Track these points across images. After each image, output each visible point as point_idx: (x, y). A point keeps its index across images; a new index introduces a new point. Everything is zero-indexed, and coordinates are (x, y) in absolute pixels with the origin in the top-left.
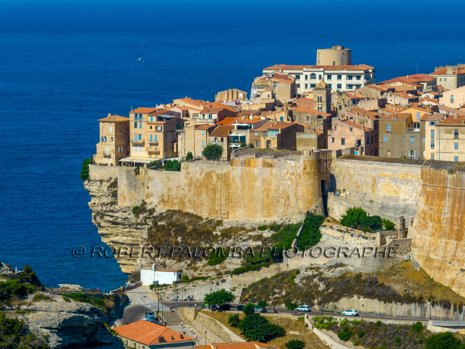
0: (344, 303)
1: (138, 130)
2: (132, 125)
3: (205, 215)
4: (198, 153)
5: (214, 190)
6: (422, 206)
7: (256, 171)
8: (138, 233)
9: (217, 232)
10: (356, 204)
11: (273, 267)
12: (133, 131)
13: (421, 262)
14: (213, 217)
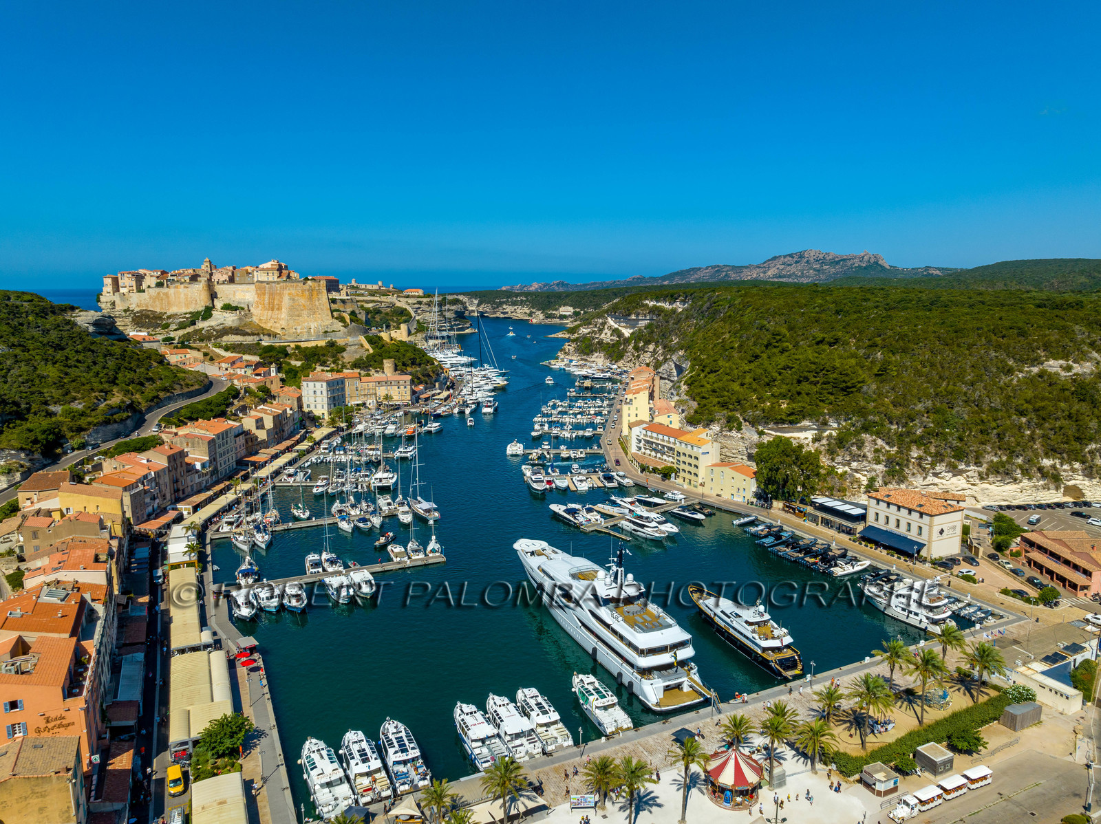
0: (225, 338)
1: (123, 281)
2: (120, 279)
3: (158, 311)
4: (153, 285)
5: (162, 300)
6: (256, 299)
7: (181, 290)
8: (127, 320)
9: (165, 317)
10: (227, 302)
11: (192, 327)
12: (120, 281)
13: (257, 321)
14: (162, 311)
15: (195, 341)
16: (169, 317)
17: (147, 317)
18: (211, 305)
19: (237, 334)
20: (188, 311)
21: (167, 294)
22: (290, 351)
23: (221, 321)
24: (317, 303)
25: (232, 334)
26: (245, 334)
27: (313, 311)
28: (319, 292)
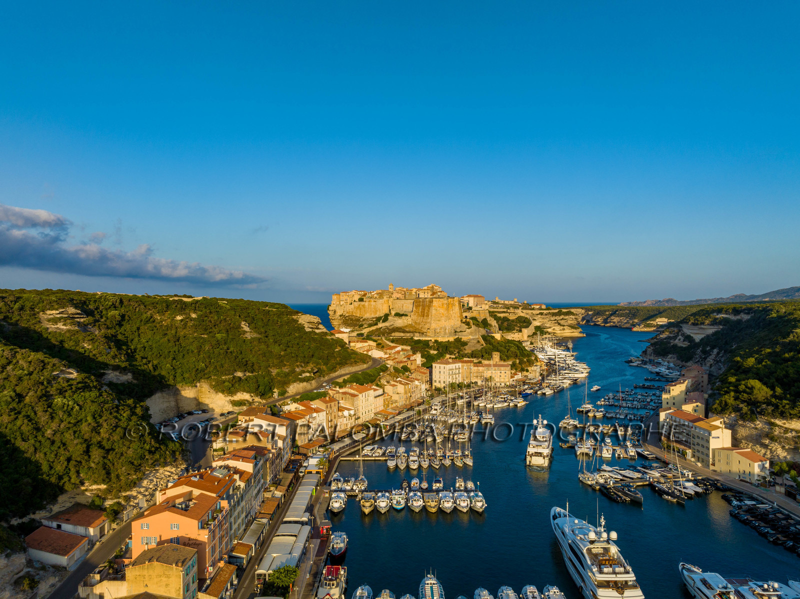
3: (358, 316)
4: (357, 300)
5: (361, 309)
6: (414, 309)
7: (373, 303)
8: (340, 322)
9: (361, 320)
10: (398, 311)
11: (375, 326)
12: (341, 298)
13: (414, 324)
14: (360, 316)
15: (376, 335)
16: (364, 320)
17: (352, 320)
18: (389, 313)
19: (400, 332)
20: (375, 316)
21: (364, 306)
22: (431, 344)
23: (391, 323)
24: (451, 312)
25: (397, 331)
26: (404, 332)
27: (449, 318)
28: (453, 305)
